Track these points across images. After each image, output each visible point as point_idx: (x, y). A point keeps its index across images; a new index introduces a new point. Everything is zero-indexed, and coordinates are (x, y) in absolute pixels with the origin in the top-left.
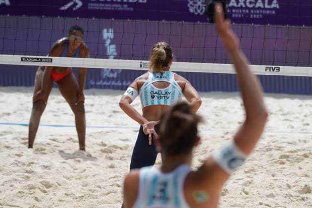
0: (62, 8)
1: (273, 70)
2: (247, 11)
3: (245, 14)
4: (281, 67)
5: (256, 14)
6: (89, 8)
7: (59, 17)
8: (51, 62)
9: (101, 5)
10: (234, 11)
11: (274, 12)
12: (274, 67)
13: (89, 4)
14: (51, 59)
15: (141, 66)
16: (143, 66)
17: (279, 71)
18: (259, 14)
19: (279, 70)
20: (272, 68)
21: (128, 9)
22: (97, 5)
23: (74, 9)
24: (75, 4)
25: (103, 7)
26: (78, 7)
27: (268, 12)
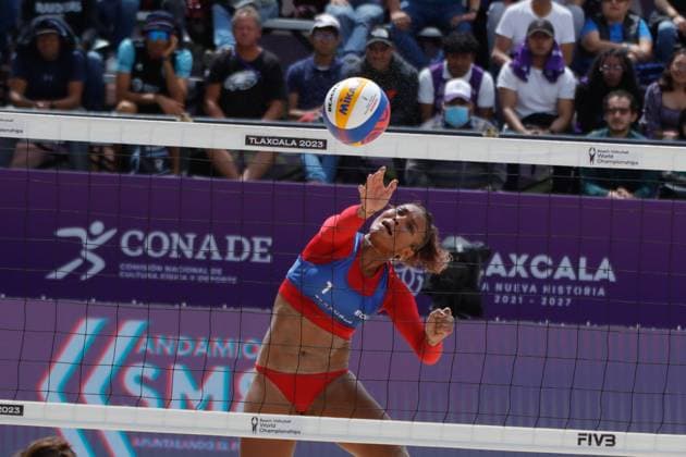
0: (52, 276)
1: (599, 443)
2: (533, 289)
3: (527, 296)
4: (619, 435)
5: (557, 296)
6: (121, 274)
7: (44, 298)
8: (21, 414)
9: (153, 267)
10: (499, 287)
11: (602, 292)
12: (599, 433)
13: (122, 266)
14: (21, 407)
15: (254, 428)
16: (258, 427)
17: (614, 443)
18: (565, 295)
19: (613, 440)
20: (595, 435)
21: (224, 279)
22: (144, 267)
23: (84, 278)
24: (87, 265)
25: (159, 273)
26: (92, 272)
27: (587, 291)
